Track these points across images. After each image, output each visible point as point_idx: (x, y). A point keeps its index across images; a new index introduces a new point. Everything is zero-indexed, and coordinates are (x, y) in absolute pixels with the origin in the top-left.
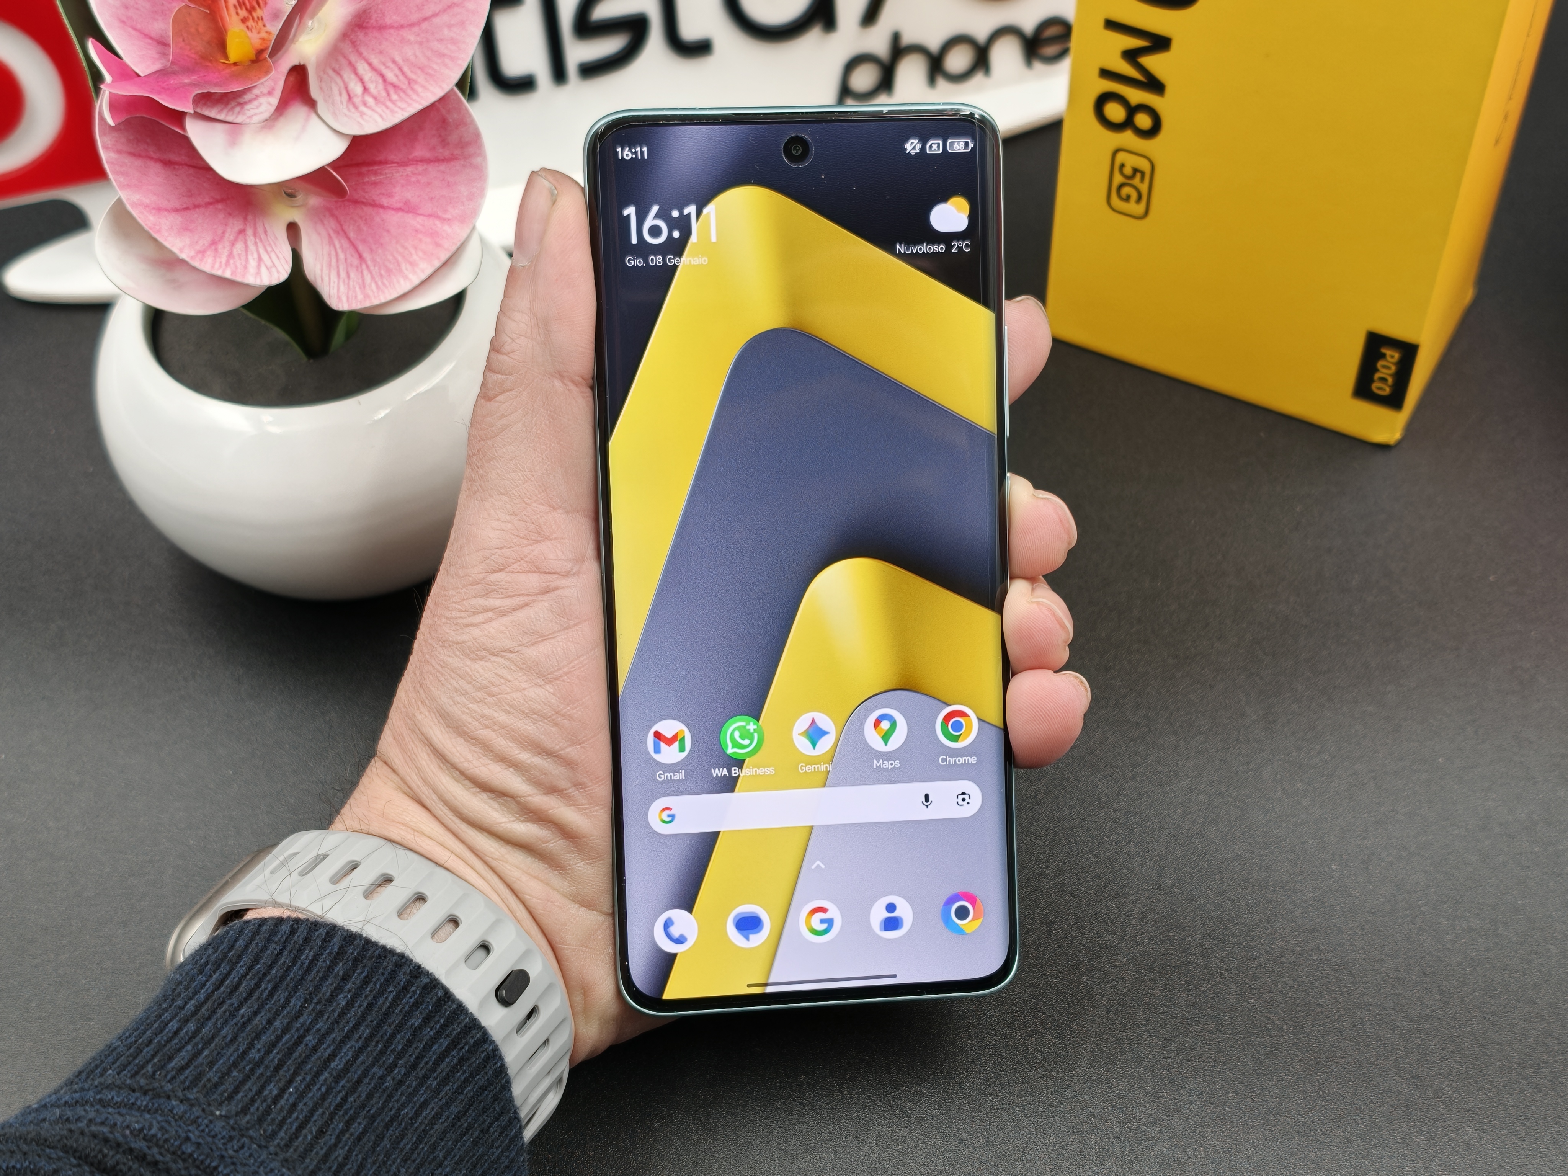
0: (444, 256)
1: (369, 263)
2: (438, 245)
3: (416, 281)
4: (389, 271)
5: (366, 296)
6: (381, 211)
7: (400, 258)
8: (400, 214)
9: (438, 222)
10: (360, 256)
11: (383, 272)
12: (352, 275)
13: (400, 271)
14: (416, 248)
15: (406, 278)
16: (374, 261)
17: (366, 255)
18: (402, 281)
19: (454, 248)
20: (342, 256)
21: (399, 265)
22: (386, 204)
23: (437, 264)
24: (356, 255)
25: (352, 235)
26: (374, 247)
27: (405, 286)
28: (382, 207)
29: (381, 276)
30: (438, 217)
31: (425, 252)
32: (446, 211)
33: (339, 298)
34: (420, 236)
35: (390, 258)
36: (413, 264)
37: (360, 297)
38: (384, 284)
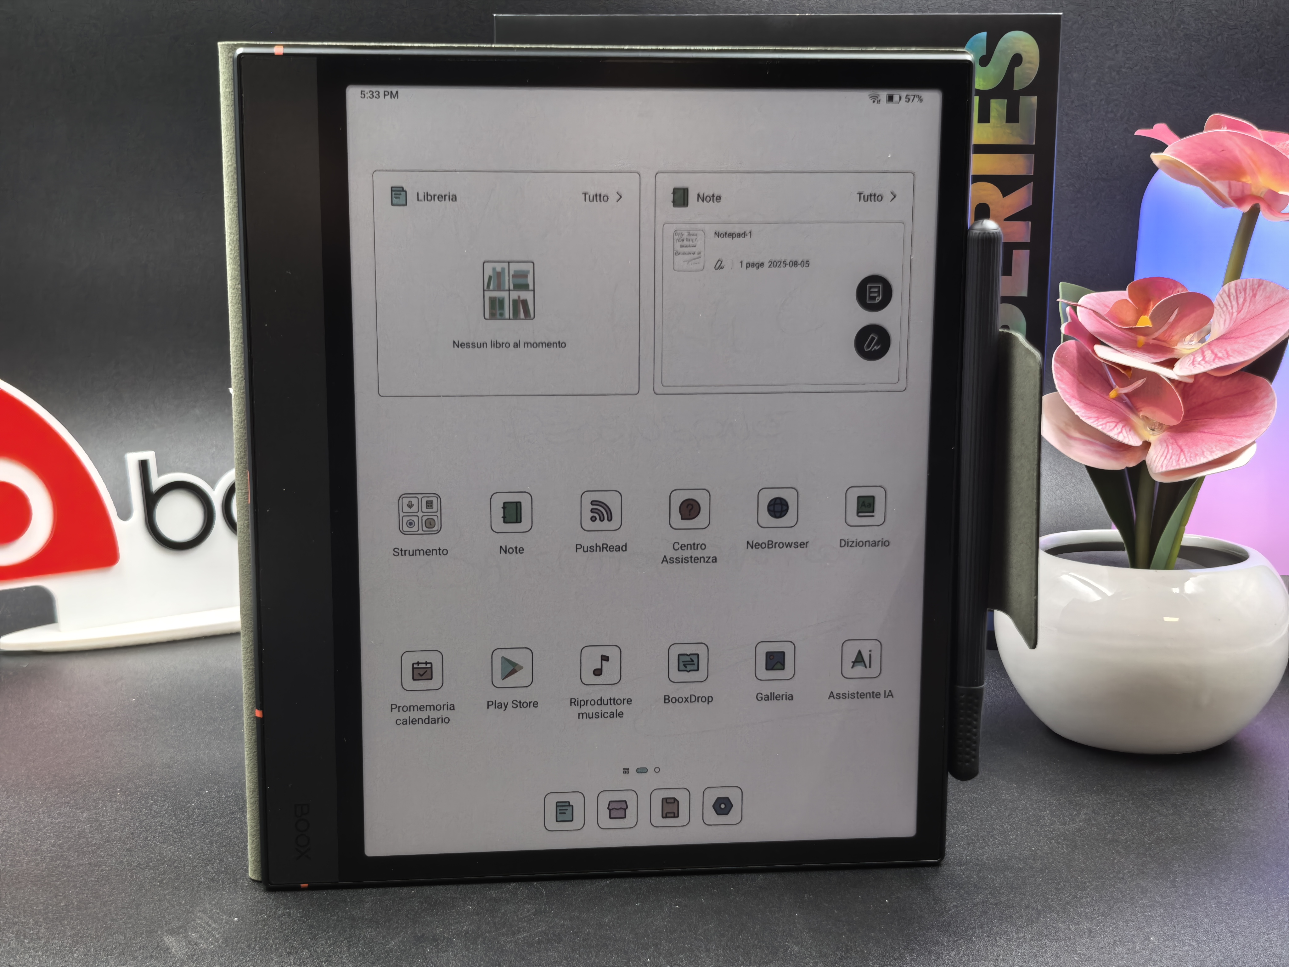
2: (1233, 445)
3: (1210, 458)
5: (1178, 464)
6: (1202, 434)
7: (1205, 450)
8: (1213, 435)
9: (1233, 438)
10: (1182, 450)
11: (1192, 455)
12: (1173, 457)
14: (1215, 446)
16: (1189, 451)
17: (1186, 450)
18: (1202, 458)
19: (1239, 447)
21: (1203, 452)
22: (1206, 431)
23: (1227, 452)
25: (1180, 443)
26: (1191, 447)
28: (1204, 432)
29: (1190, 457)
30: (1234, 436)
31: (1221, 447)
32: (1240, 434)
33: (1162, 466)
34: (1221, 442)
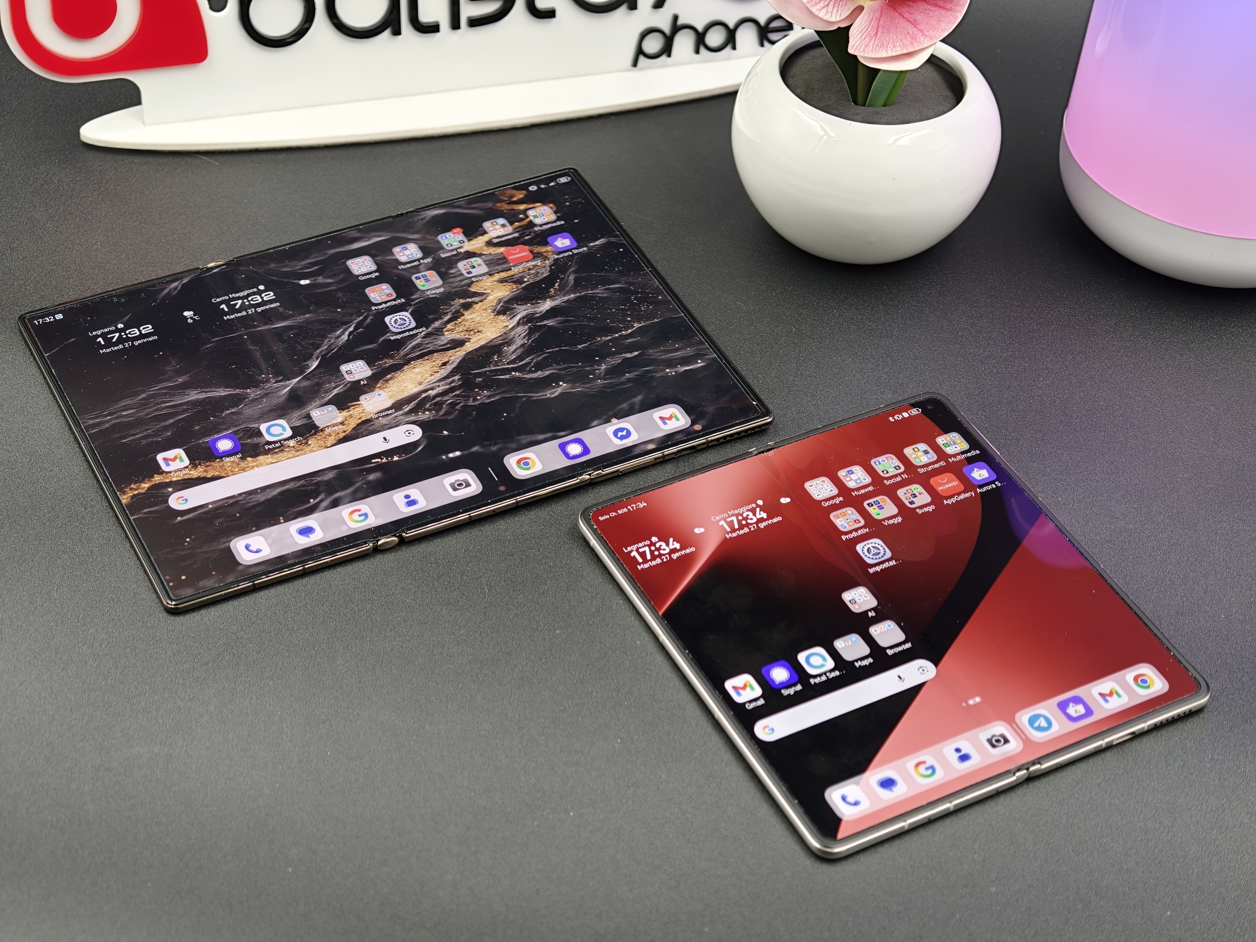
0: (910, 50)
1: (878, 37)
2: (912, 44)
3: (890, 54)
4: (883, 44)
5: (864, 51)
6: (901, 18)
7: (892, 41)
8: (908, 23)
9: (920, 34)
11: (881, 44)
13: (887, 47)
14: (901, 40)
15: (887, 51)
16: (880, 37)
17: (879, 34)
18: (884, 51)
19: (917, 49)
20: (870, 29)
22: (906, 16)
23: (905, 51)
24: (875, 32)
25: (881, 22)
26: (885, 31)
27: (884, 55)
28: (903, 17)
29: (879, 45)
30: (922, 32)
31: (903, 44)
32: (928, 31)
33: (855, 48)
34: (908, 36)
35: (888, 39)
36: (894, 47)
37: (862, 50)
38: (876, 49)
